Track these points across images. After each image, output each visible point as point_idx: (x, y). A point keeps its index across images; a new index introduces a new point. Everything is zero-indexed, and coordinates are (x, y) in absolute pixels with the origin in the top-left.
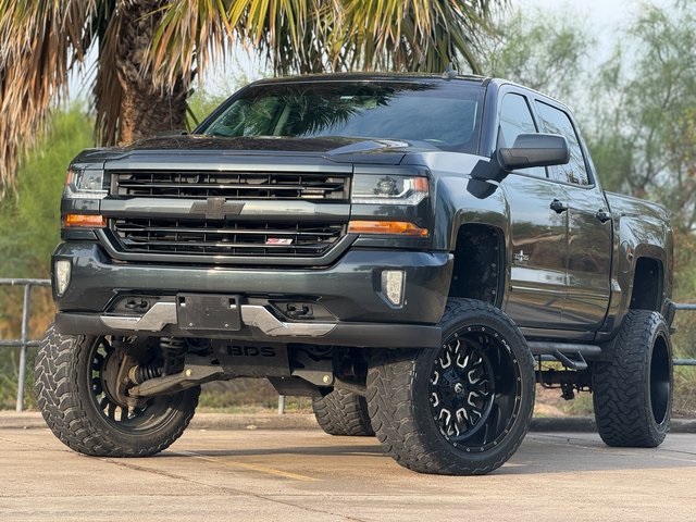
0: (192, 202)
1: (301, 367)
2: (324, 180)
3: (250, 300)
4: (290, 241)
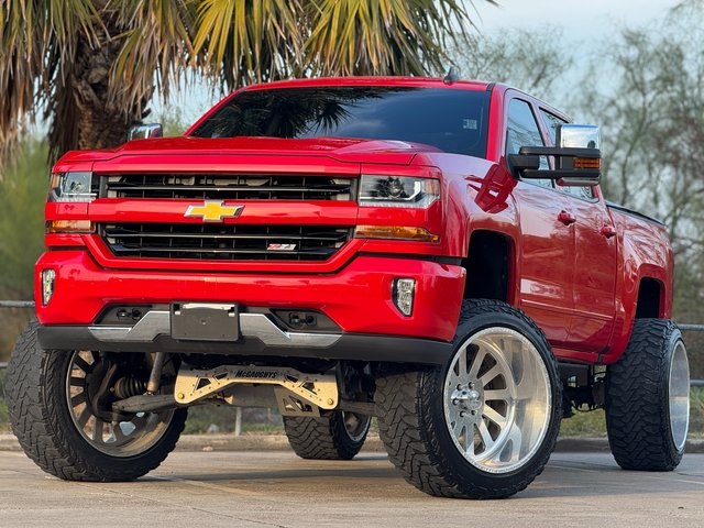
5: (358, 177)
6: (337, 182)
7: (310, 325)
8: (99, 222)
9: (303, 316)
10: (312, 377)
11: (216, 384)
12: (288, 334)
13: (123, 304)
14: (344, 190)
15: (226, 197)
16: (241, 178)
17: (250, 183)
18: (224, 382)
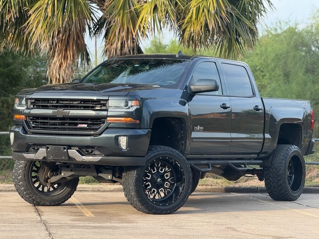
0: (52, 110)
1: (101, 172)
2: (100, 101)
3: (72, 148)
4: (86, 125)
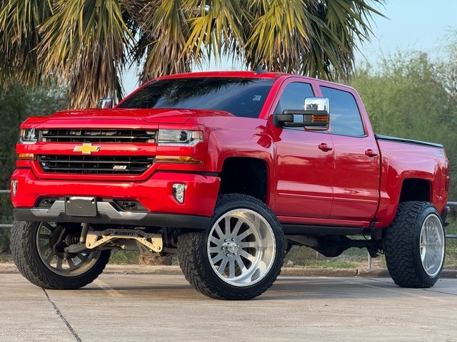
5: (158, 130)
6: (148, 133)
7: (133, 208)
8: (38, 154)
9: (130, 203)
10: (150, 235)
11: (106, 239)
12: (121, 213)
13: (47, 197)
14: (151, 137)
15: (94, 141)
16: (102, 131)
17: (107, 134)
18: (109, 238)
